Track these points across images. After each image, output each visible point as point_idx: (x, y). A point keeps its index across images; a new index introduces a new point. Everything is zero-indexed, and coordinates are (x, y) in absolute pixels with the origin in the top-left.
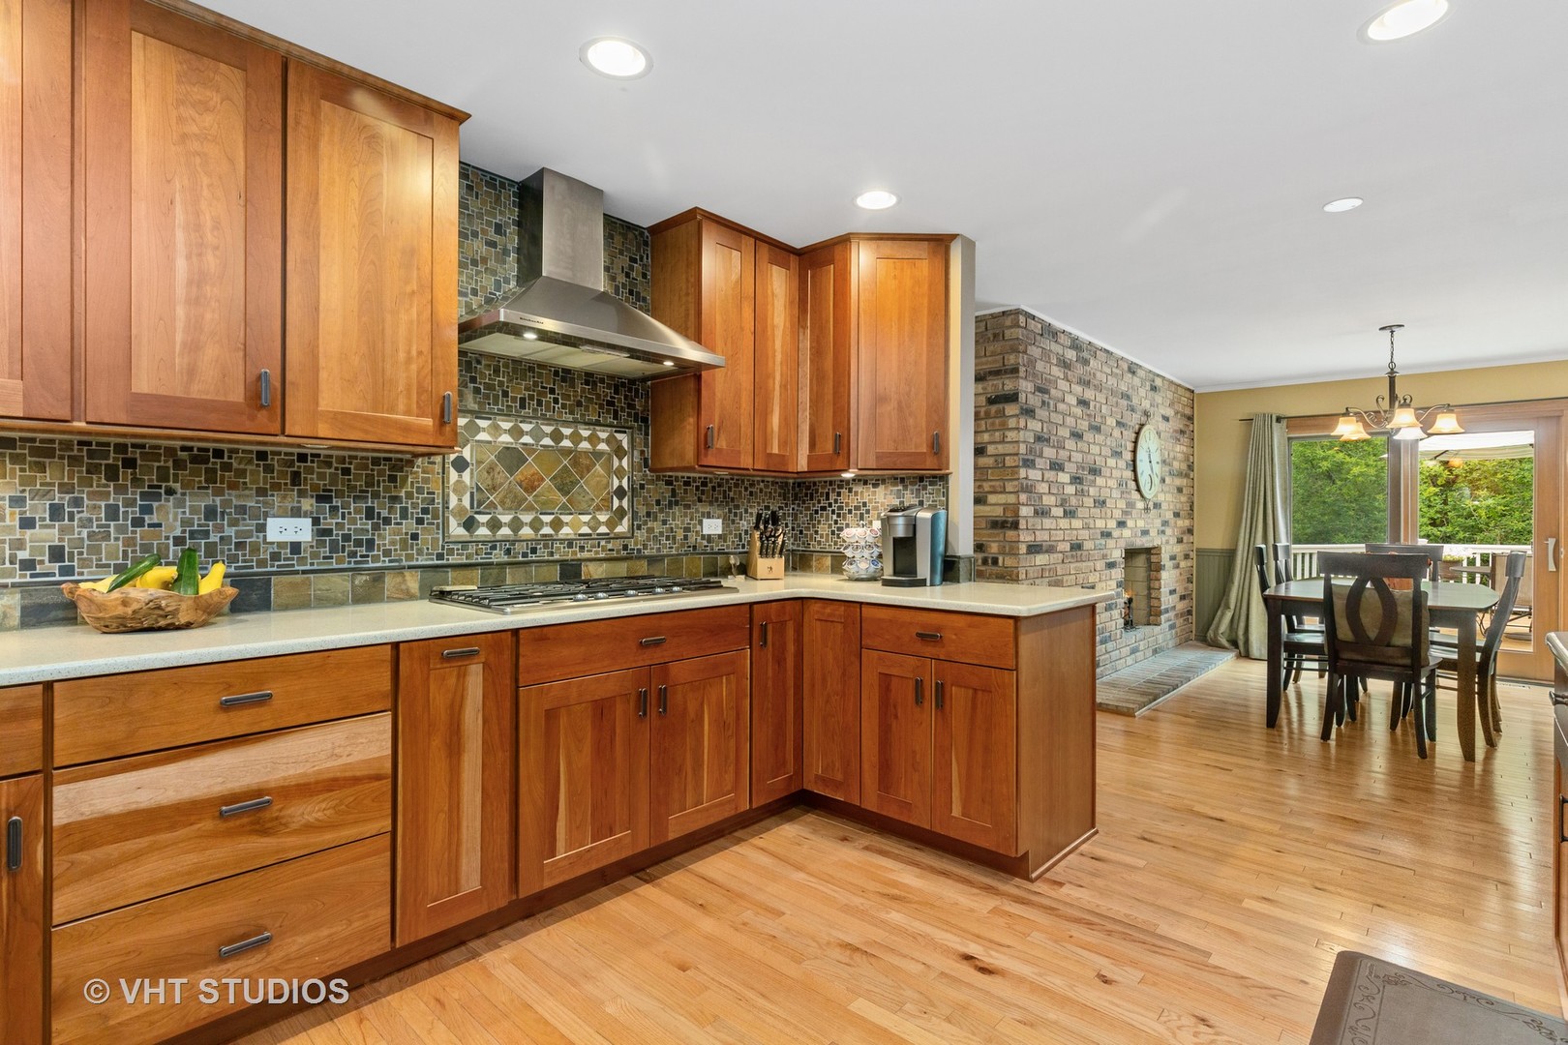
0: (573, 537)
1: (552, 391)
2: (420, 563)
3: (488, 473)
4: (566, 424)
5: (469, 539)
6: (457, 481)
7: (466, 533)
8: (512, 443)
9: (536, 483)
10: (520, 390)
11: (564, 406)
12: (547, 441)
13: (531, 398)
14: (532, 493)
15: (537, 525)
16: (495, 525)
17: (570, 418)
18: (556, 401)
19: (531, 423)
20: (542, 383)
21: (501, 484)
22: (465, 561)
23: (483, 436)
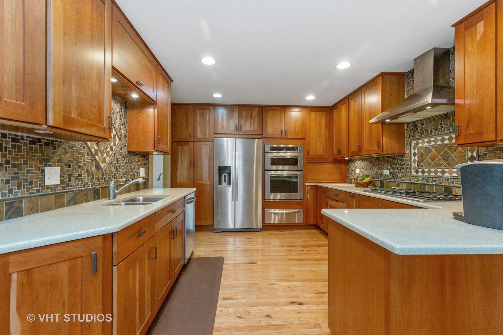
0: (449, 177)
1: (441, 124)
2: (406, 182)
3: (421, 156)
4: (446, 134)
5: (417, 176)
6: (414, 159)
7: (416, 174)
8: (428, 146)
9: (435, 158)
10: (430, 127)
11: (445, 128)
12: (439, 143)
13: (434, 129)
14: (434, 161)
15: (436, 172)
16: (423, 172)
17: (448, 132)
18: (442, 127)
19: (434, 137)
20: (437, 122)
21: (425, 159)
22: (416, 182)
23: (420, 145)
